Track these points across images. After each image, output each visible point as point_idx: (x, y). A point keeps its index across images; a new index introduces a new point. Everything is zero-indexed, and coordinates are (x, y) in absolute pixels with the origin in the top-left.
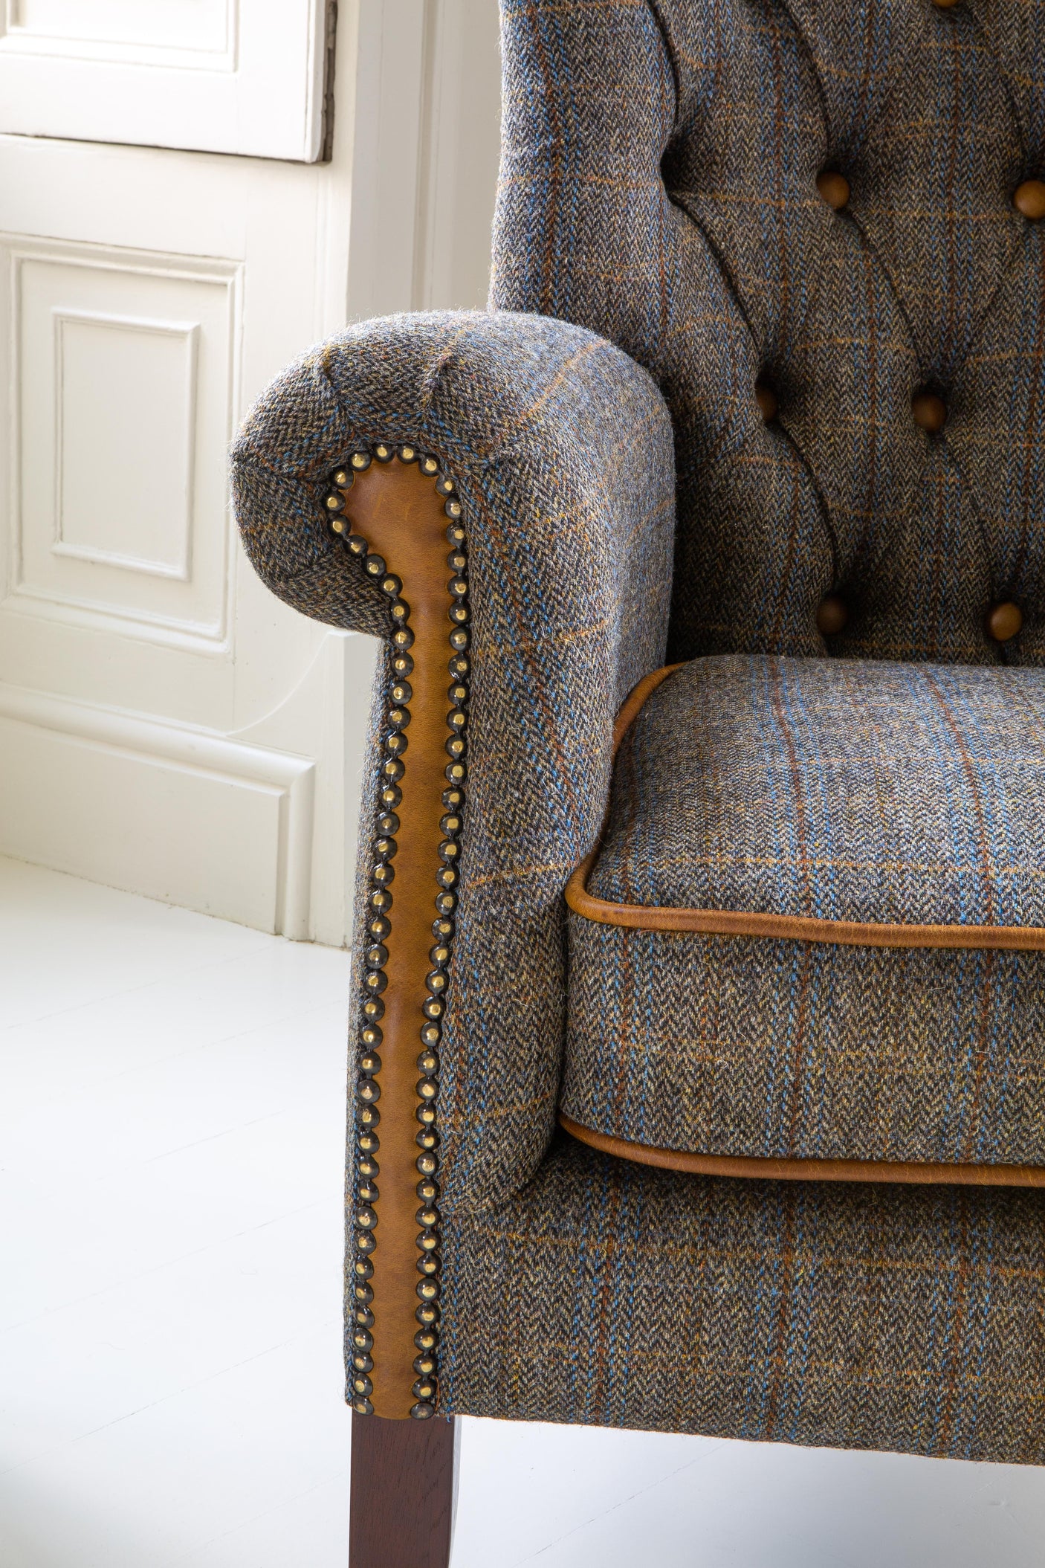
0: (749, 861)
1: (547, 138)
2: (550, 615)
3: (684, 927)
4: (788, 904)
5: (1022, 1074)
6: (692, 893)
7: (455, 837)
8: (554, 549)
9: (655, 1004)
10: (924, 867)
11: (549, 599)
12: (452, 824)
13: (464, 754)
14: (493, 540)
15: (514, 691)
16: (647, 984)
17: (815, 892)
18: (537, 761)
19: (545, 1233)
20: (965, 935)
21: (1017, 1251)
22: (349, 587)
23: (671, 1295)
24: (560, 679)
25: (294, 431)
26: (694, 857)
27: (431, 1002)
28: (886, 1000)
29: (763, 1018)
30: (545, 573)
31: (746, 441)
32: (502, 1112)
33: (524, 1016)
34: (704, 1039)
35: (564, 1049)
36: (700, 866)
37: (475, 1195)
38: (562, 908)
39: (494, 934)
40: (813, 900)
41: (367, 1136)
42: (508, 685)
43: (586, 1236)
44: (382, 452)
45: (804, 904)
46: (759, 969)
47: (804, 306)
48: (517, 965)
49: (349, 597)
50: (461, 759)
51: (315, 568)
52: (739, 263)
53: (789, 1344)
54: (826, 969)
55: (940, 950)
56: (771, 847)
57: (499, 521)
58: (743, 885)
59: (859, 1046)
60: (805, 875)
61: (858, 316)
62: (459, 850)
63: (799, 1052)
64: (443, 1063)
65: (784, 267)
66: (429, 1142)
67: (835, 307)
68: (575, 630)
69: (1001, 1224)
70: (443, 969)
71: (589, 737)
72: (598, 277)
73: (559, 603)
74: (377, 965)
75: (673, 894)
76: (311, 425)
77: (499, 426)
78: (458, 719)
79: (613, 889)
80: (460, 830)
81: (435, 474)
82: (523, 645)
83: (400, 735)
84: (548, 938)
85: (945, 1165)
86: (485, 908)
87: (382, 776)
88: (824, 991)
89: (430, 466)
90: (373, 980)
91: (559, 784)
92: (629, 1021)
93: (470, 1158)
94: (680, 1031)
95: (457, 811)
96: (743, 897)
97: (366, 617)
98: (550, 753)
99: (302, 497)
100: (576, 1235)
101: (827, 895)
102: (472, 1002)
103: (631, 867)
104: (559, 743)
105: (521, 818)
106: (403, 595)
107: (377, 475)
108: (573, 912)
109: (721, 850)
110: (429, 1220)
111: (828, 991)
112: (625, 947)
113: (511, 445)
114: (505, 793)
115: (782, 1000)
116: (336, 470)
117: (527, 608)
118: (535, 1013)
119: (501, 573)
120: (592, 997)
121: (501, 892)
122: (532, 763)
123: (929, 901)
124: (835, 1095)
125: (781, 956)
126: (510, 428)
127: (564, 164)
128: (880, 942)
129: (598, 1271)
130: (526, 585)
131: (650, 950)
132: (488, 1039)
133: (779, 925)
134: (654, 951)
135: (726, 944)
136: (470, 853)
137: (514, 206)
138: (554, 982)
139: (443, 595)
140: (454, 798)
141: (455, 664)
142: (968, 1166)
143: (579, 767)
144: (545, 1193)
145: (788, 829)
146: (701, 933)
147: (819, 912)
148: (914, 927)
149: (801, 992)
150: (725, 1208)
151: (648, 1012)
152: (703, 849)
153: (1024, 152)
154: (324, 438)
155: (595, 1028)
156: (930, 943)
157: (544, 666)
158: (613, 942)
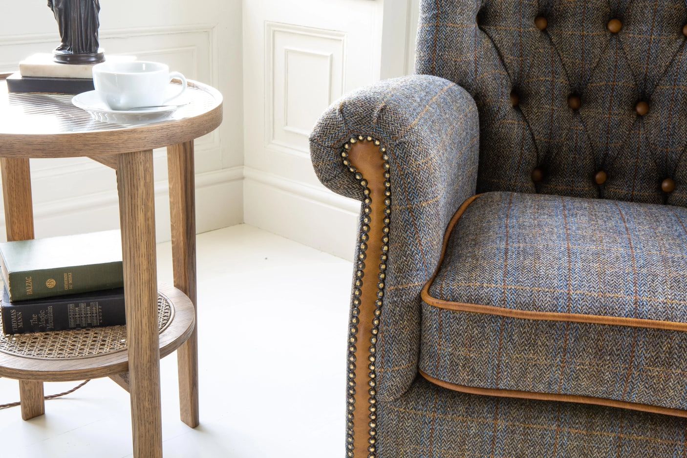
0: (485, 285)
1: (434, 11)
2: (418, 196)
3: (460, 309)
4: (497, 302)
5: (578, 366)
6: (464, 297)
7: (384, 271)
8: (419, 173)
9: (450, 335)
10: (547, 290)
11: (417, 190)
12: (383, 267)
13: (388, 242)
14: (398, 170)
15: (405, 222)
16: (447, 328)
17: (507, 298)
18: (412, 247)
19: (412, 409)
20: (559, 317)
21: (577, 423)
22: (349, 184)
23: (455, 432)
24: (421, 218)
25: (330, 131)
26: (466, 283)
27: (374, 329)
28: (530, 338)
29: (487, 342)
30: (416, 181)
31: (506, 115)
32: (397, 368)
33: (405, 336)
34: (467, 348)
35: (420, 346)
36: (468, 286)
37: (387, 395)
38: (419, 299)
39: (395, 307)
40: (506, 301)
41: (352, 373)
42: (403, 220)
43: (426, 411)
44: (361, 138)
45: (503, 302)
46: (486, 325)
47: (528, 66)
48: (403, 319)
49: (349, 188)
50: (387, 244)
51: (337, 178)
52: (505, 52)
53: (496, 451)
54: (510, 326)
55: (550, 321)
56: (493, 280)
57: (400, 163)
58: (482, 294)
59: (521, 353)
60: (504, 291)
61: (548, 69)
62: (385, 276)
63: (500, 354)
64: (377, 350)
65: (521, 52)
66: (373, 376)
67: (539, 66)
68: (427, 201)
69: (572, 413)
70: (378, 318)
71: (431, 238)
72: (452, 60)
73: (421, 192)
74: (356, 315)
75: (457, 297)
76: (335, 129)
77: (400, 130)
78: (386, 230)
79: (436, 293)
80: (386, 269)
81: (379, 145)
82: (408, 206)
83: (366, 235)
84: (414, 309)
85: (551, 394)
86: (393, 298)
87: (360, 249)
88: (508, 333)
89: (377, 143)
90: (354, 321)
91: (420, 255)
92: (441, 340)
93: (386, 383)
94: (458, 344)
95: (385, 262)
96: (481, 299)
97: (354, 194)
98: (417, 244)
99: (332, 154)
100: (422, 410)
101: (511, 299)
102: (387, 331)
103: (444, 285)
104: (420, 240)
105: (406, 267)
106: (368, 186)
107: (359, 145)
108: (423, 301)
109: (476, 280)
110: (373, 402)
111: (510, 334)
112: (440, 315)
113: (404, 137)
114: (400, 258)
115: (494, 336)
116: (345, 144)
117: (409, 193)
118: (409, 335)
119: (401, 181)
120: (429, 330)
121: (398, 293)
122: (410, 247)
123: (548, 303)
124: (512, 369)
125: (494, 321)
126: (404, 131)
127: (440, 20)
128: (528, 318)
129: (430, 423)
130: (409, 185)
131: (448, 316)
132: (392, 343)
133: (493, 310)
134: (449, 317)
135: (474, 316)
136: (389, 278)
137: (423, 34)
138: (416, 324)
139: (382, 187)
140: (384, 257)
141: (386, 210)
142: (559, 395)
143: (427, 249)
144: (412, 395)
145: (500, 273)
146: (466, 312)
147: (508, 305)
148: (541, 313)
149: (501, 334)
150: (474, 404)
151: (447, 337)
152: (469, 280)
153: (611, 10)
154: (340, 134)
155: (429, 341)
156: (546, 319)
157: (415, 213)
158: (435, 313)
